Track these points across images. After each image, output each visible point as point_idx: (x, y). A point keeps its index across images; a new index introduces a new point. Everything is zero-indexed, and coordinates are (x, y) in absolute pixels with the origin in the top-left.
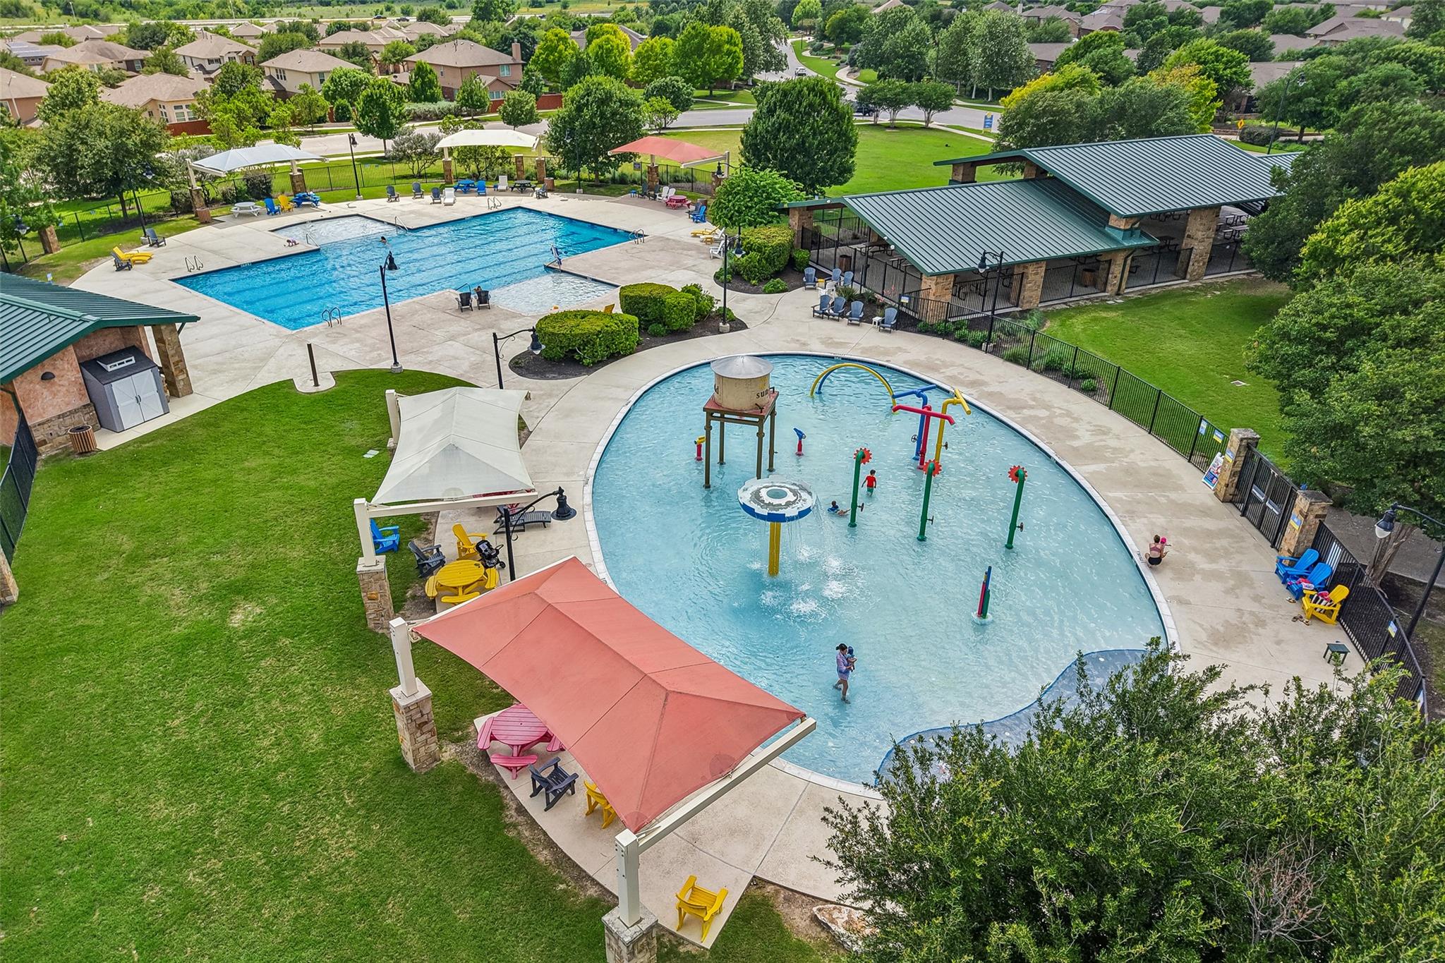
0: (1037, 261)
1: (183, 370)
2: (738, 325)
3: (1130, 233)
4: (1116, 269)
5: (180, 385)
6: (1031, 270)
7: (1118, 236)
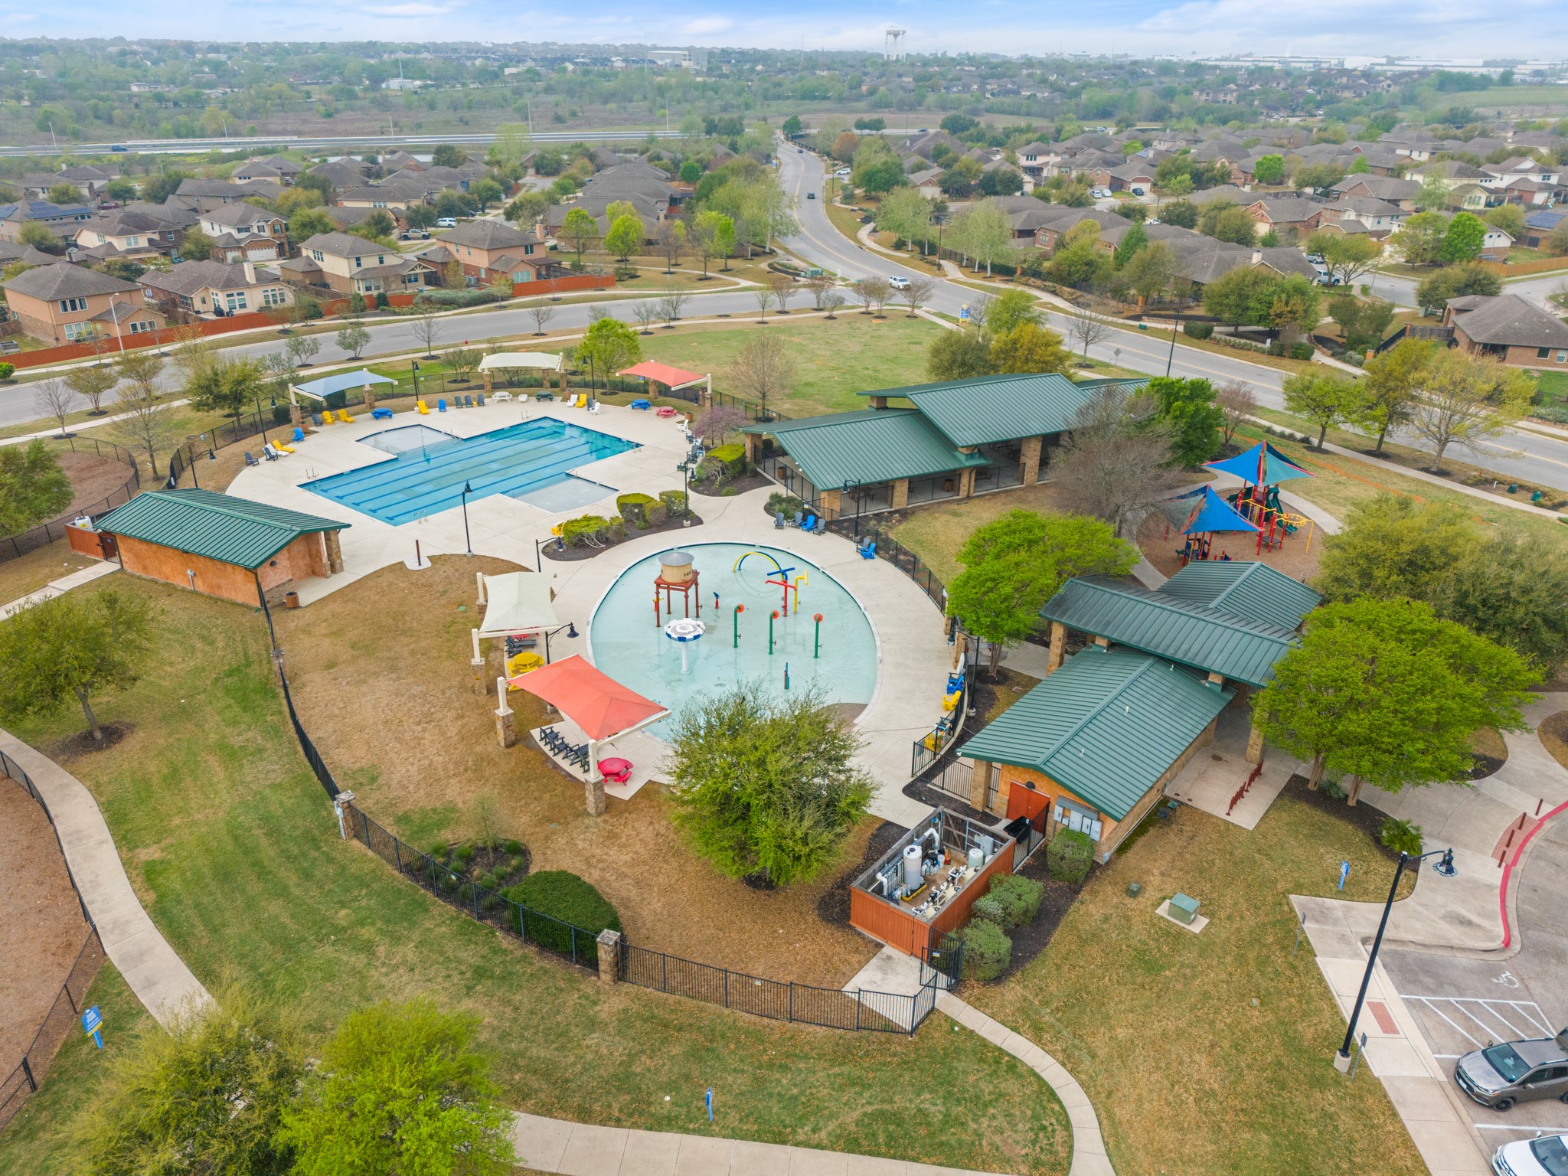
0: (902, 479)
1: (339, 557)
2: (697, 521)
3: (971, 456)
4: (965, 480)
5: (337, 566)
6: (898, 484)
7: (963, 458)
